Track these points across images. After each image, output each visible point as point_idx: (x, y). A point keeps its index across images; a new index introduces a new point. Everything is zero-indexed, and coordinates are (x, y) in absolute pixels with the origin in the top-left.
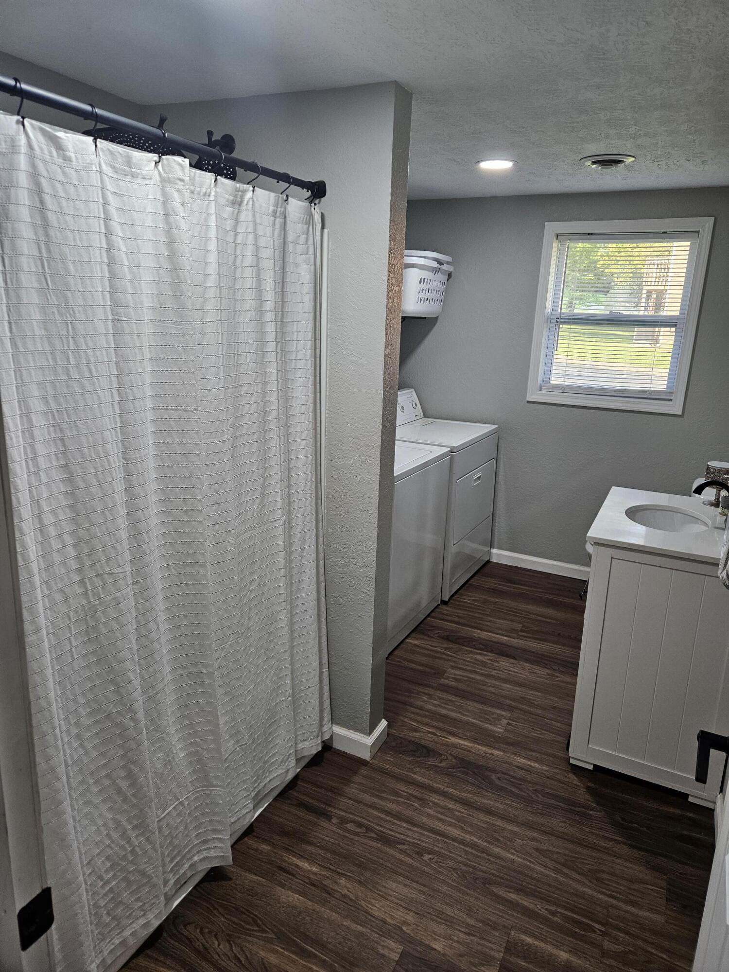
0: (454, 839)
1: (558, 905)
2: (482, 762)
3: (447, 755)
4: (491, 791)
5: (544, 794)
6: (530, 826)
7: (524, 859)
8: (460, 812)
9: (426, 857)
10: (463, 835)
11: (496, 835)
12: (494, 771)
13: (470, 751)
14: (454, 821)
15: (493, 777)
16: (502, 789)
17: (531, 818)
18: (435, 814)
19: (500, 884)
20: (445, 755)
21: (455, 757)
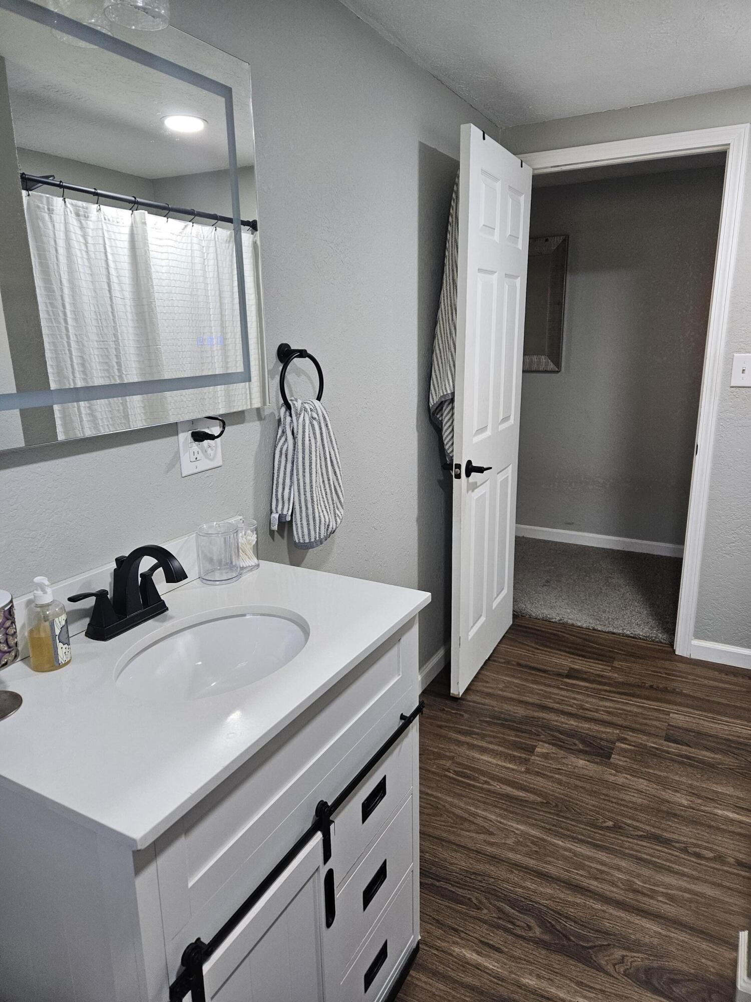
0: (582, 842)
1: (482, 789)
2: (556, 960)
3: (616, 975)
4: (542, 907)
5: (467, 902)
6: (495, 860)
7: (506, 825)
8: (582, 876)
9: (610, 824)
10: (573, 847)
11: (535, 848)
12: (538, 942)
13: (580, 984)
14: (587, 863)
15: (538, 931)
16: (524, 910)
17: (490, 869)
18: (612, 871)
19: (533, 803)
20: (619, 973)
21: (600, 969)
